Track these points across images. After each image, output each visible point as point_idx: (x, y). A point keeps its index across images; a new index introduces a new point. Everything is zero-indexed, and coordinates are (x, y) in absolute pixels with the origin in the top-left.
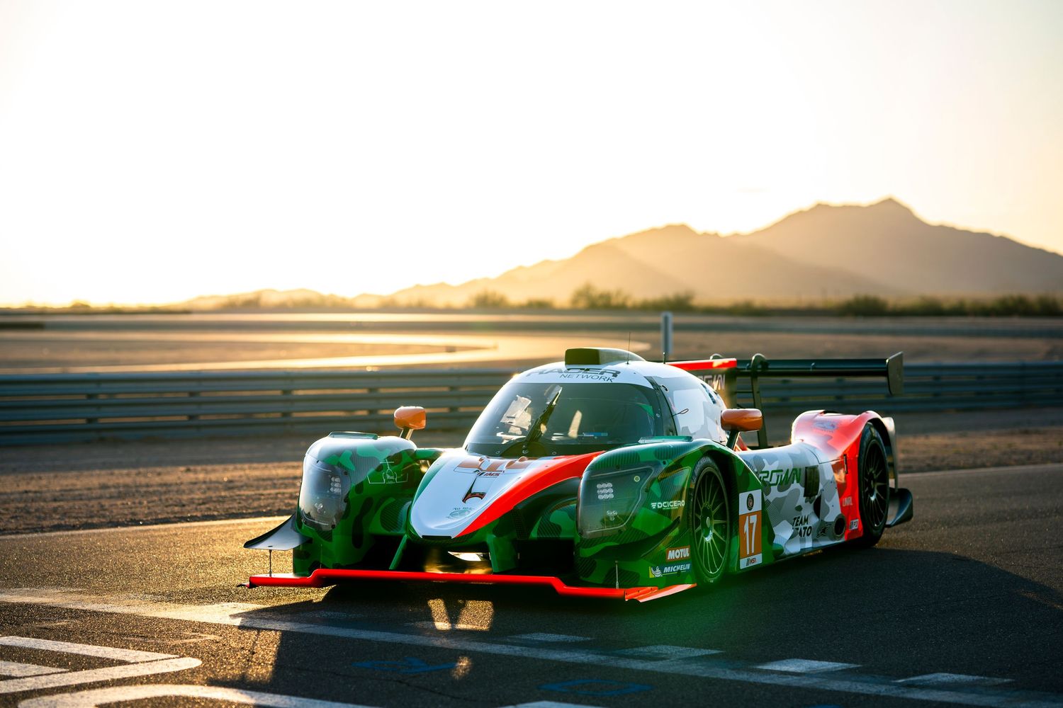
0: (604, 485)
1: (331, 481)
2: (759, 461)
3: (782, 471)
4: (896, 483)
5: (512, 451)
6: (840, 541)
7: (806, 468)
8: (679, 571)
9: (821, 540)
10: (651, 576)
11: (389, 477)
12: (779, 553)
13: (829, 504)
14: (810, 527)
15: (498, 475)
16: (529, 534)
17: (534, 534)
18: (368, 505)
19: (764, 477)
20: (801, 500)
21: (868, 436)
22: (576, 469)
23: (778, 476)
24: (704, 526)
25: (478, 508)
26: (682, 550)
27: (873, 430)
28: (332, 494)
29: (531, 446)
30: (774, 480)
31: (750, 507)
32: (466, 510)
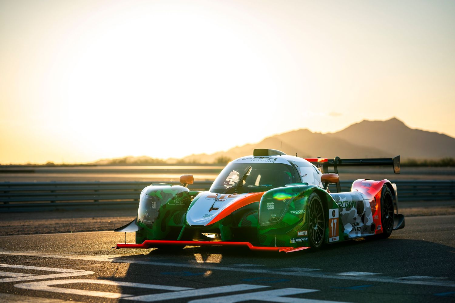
0: (270, 203)
1: (152, 203)
2: (337, 198)
3: (347, 202)
4: (397, 212)
5: (230, 191)
6: (373, 234)
7: (358, 201)
8: (303, 241)
9: (365, 233)
11: (177, 202)
12: (346, 237)
13: (368, 218)
14: (360, 227)
15: (224, 200)
16: (238, 225)
17: (240, 225)
18: (168, 214)
19: (340, 204)
20: (356, 215)
21: (385, 190)
23: (346, 204)
24: (314, 222)
25: (215, 214)
26: (304, 232)
27: (387, 187)
28: (152, 209)
29: (239, 188)
30: (344, 206)
31: (334, 216)
32: (210, 215)
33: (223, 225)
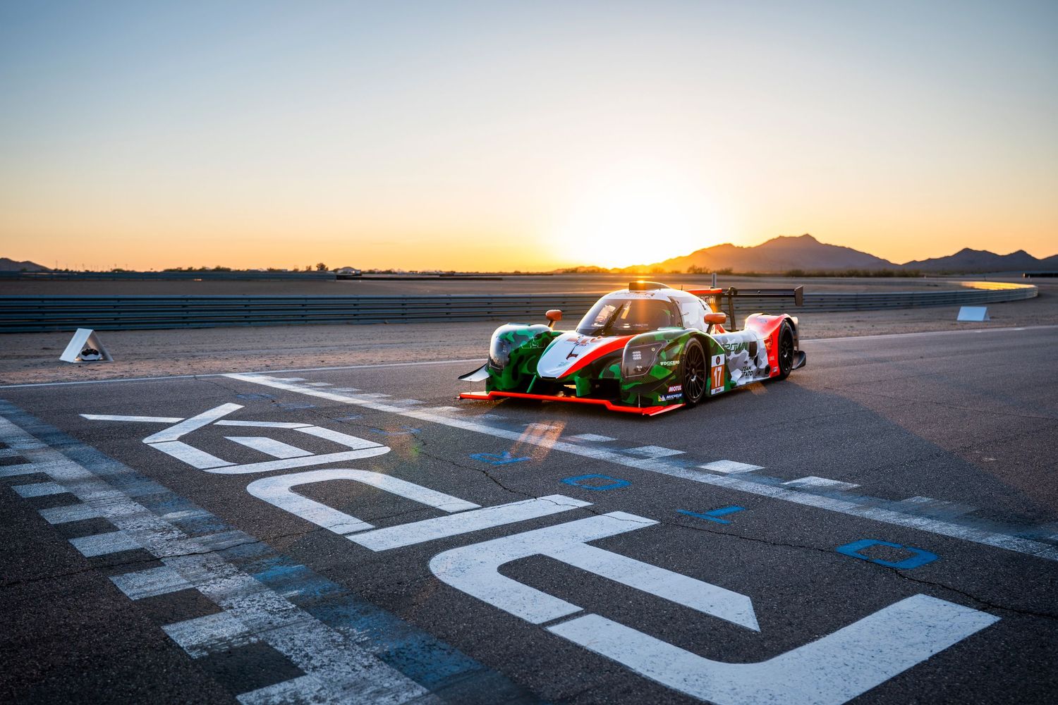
0: (636, 352)
1: (504, 347)
2: (725, 340)
3: (737, 344)
4: (798, 349)
5: (596, 333)
6: (767, 378)
7: (750, 342)
8: (675, 397)
9: (757, 377)
10: (659, 400)
11: (533, 345)
12: (734, 385)
13: (762, 360)
14: (752, 371)
15: (586, 345)
16: (598, 376)
17: (601, 376)
18: (521, 359)
19: (726, 348)
20: (747, 358)
21: (784, 326)
22: (622, 343)
23: (735, 347)
24: (691, 373)
25: (574, 361)
26: (677, 387)
27: (786, 323)
29: (607, 330)
30: (733, 349)
31: (718, 363)
32: (567, 363)
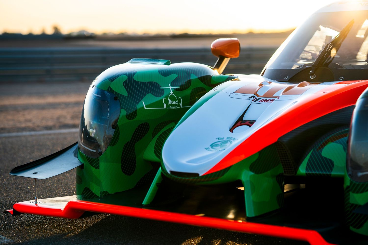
5: (297, 76)
17: (302, 170)
22: (350, 97)
32: (229, 140)
33: (252, 173)
